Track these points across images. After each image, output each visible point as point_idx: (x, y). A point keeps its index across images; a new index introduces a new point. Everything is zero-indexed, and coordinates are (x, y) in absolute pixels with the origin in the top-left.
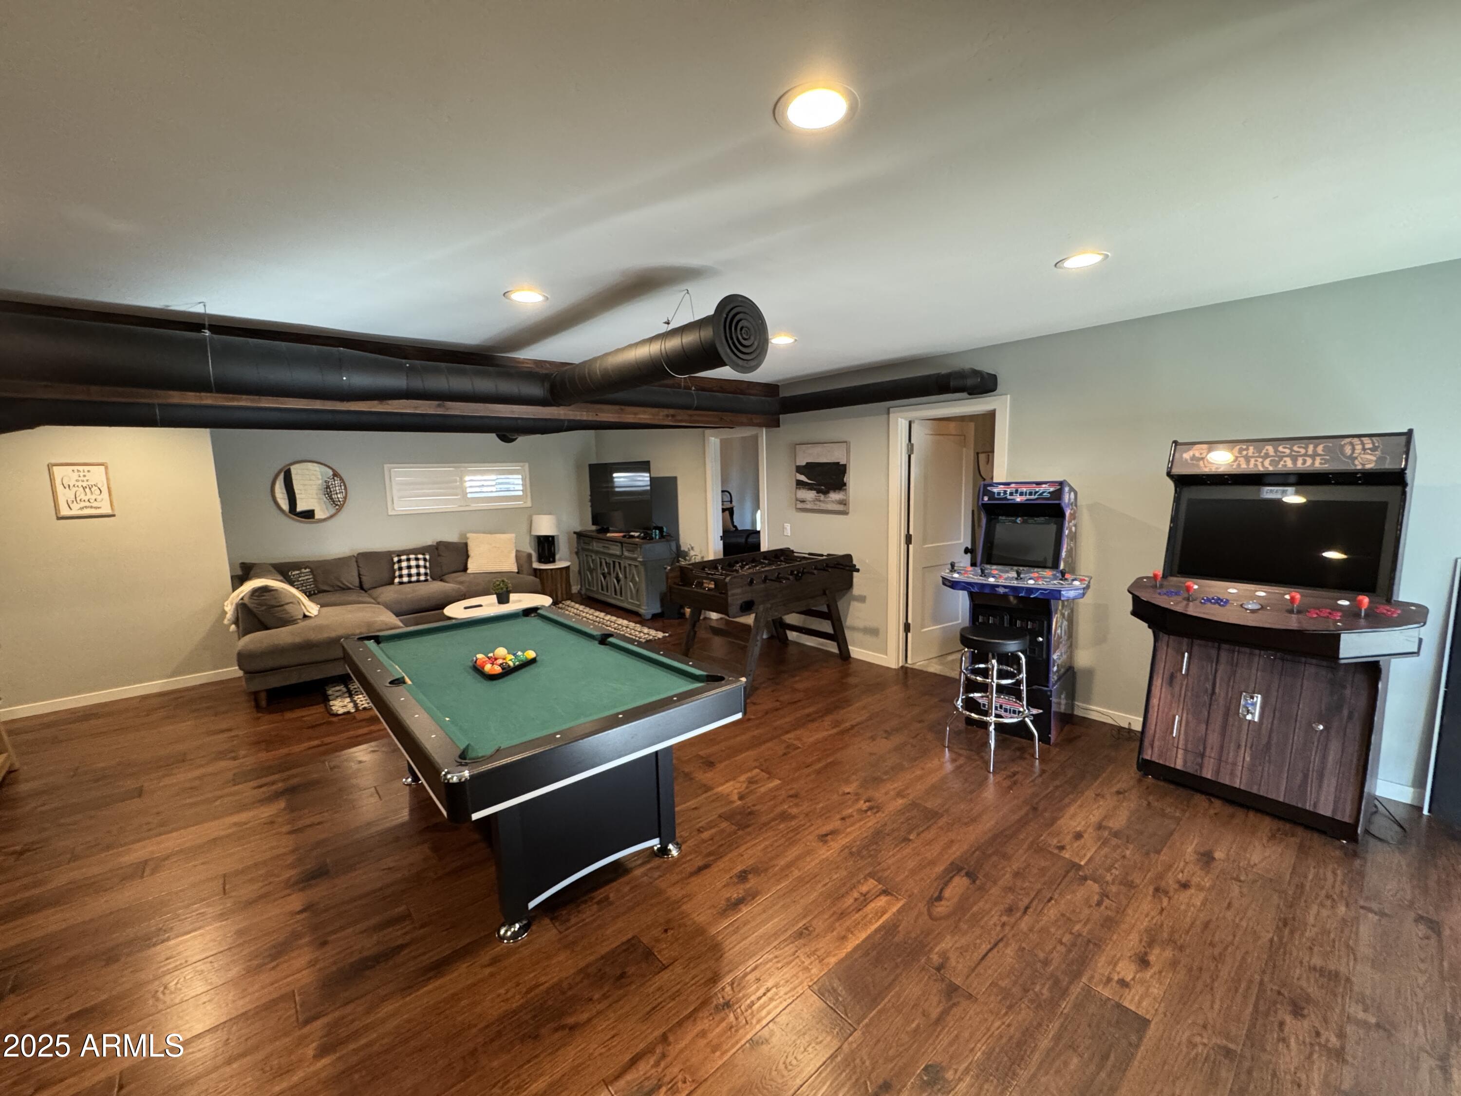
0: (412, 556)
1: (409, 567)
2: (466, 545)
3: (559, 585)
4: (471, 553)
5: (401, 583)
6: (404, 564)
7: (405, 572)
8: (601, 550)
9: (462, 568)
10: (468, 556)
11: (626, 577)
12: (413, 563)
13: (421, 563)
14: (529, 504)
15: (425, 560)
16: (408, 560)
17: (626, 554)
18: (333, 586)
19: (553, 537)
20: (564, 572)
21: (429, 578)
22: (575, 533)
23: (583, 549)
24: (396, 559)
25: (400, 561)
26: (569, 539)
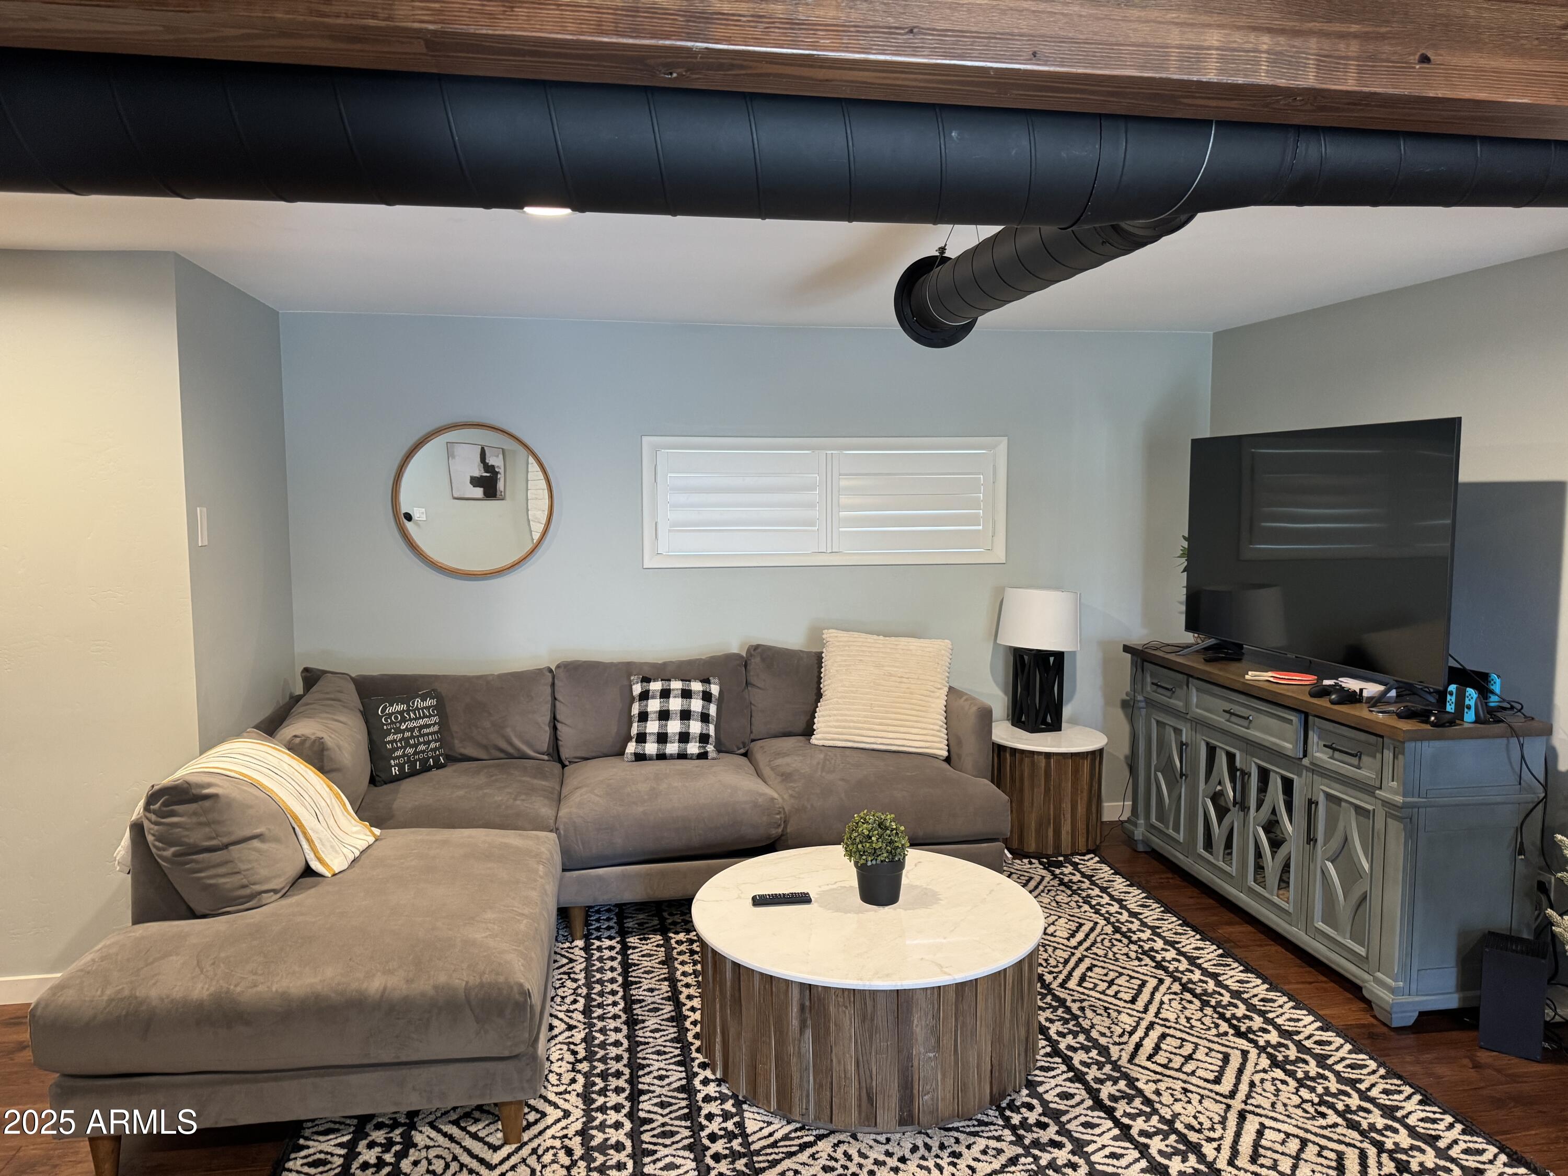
0: (676, 685)
1: (664, 715)
2: (818, 659)
3: (1067, 806)
4: (829, 686)
5: (640, 757)
6: (654, 705)
7: (653, 727)
8: (1220, 720)
9: (801, 725)
10: (819, 696)
11: (1311, 839)
12: (675, 704)
13: (696, 705)
14: (999, 555)
15: (707, 697)
16: (665, 694)
17: (1320, 755)
18: (485, 748)
19: (1059, 656)
20: (1086, 765)
21: (710, 748)
22: (1127, 649)
23: (1150, 703)
24: (637, 689)
25: (645, 696)
26: (1107, 663)
